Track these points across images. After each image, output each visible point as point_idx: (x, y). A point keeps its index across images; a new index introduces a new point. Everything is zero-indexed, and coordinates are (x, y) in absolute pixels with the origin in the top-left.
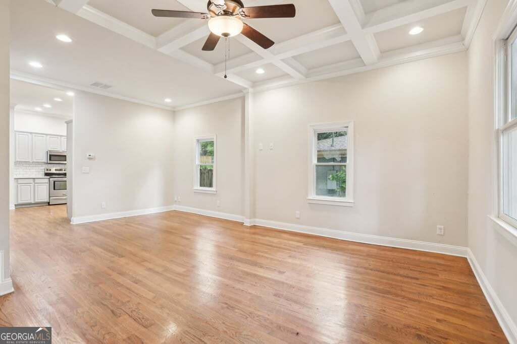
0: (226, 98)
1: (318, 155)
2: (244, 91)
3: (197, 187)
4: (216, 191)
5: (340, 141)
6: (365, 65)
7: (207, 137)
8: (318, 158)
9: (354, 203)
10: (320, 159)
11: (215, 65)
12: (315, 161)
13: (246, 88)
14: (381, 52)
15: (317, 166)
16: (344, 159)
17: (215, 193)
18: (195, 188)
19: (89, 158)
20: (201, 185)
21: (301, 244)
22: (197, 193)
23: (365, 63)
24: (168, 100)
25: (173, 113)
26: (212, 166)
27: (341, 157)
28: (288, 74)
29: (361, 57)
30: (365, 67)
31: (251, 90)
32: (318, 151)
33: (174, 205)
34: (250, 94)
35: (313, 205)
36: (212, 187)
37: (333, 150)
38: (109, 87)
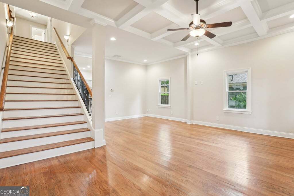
0: (177, 58)
1: (229, 86)
2: (186, 54)
3: (160, 104)
4: (171, 106)
5: (237, 78)
6: (259, 37)
7: (165, 78)
8: (229, 88)
9: (251, 112)
10: (231, 88)
11: (174, 43)
12: (227, 90)
13: (187, 53)
14: (270, 29)
15: (229, 92)
16: (245, 88)
17: (170, 107)
18: (158, 105)
19: (111, 91)
20: (161, 103)
21: (222, 133)
22: (159, 107)
23: (259, 35)
24: (145, 61)
25: (146, 67)
26: (168, 94)
27: (243, 87)
28: (212, 44)
29: (256, 32)
30: (259, 38)
31: (190, 53)
32: (229, 84)
33: (147, 114)
34: (190, 55)
35: (226, 113)
36: (168, 104)
37: (232, 83)
38: (120, 56)
